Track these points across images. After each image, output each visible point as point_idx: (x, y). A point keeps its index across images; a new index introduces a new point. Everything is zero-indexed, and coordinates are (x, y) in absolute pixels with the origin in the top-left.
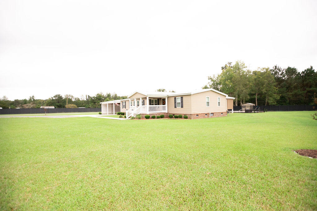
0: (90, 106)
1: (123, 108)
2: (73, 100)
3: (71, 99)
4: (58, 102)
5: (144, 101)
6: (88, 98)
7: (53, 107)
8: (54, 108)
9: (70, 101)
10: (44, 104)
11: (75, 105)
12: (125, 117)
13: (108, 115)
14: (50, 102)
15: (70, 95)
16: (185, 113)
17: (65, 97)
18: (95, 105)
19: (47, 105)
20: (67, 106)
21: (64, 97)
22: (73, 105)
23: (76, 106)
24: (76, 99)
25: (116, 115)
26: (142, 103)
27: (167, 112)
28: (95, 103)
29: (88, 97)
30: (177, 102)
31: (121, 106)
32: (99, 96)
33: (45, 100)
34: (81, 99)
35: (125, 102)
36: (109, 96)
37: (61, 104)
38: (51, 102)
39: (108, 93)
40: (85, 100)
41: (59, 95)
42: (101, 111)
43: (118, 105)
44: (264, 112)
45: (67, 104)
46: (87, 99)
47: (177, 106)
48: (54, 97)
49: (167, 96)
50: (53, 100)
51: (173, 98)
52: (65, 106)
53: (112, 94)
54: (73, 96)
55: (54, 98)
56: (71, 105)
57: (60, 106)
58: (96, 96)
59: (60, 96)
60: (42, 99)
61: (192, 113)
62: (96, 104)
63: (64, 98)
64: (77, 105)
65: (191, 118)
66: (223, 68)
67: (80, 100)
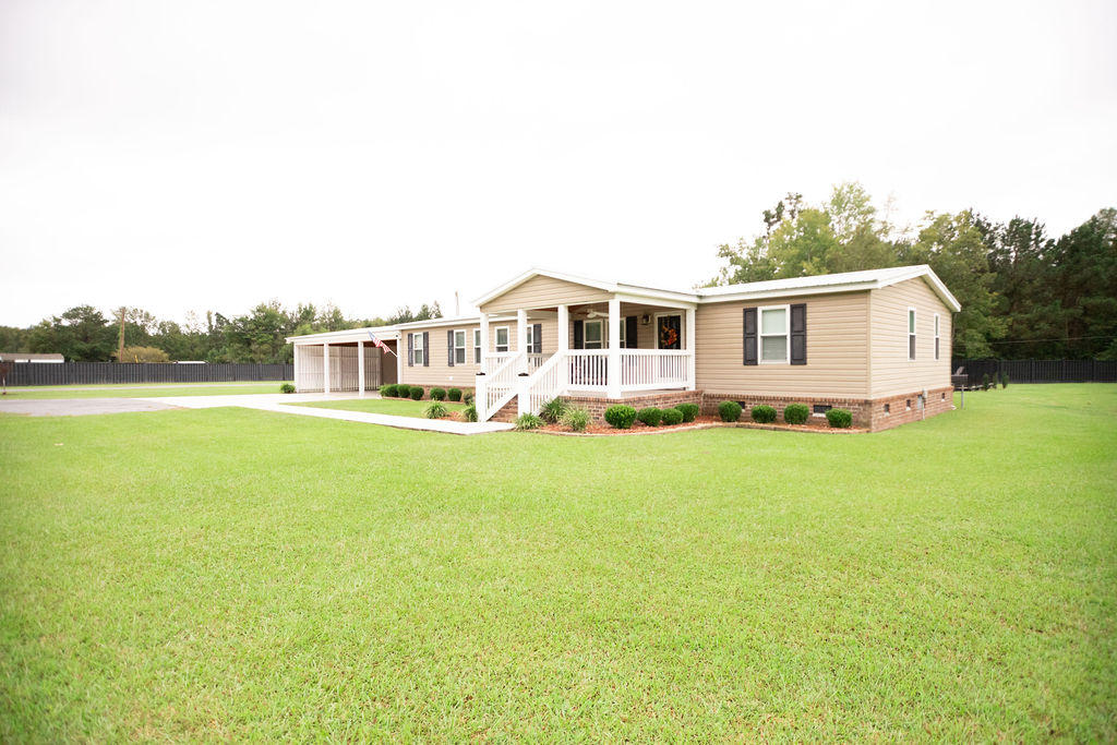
0: (228, 357)
1: (411, 364)
2: (152, 331)
3: (143, 327)
4: (86, 339)
5: (538, 329)
6: (214, 323)
7: (59, 360)
8: (62, 361)
9: (136, 335)
10: (21, 345)
11: (159, 352)
12: (472, 416)
13: (328, 397)
14: (46, 338)
15: (135, 311)
16: (818, 396)
17: (114, 318)
18: (251, 351)
19: (34, 351)
20: (123, 353)
21: (110, 317)
22: (149, 350)
23: (166, 355)
24: (162, 325)
25: (377, 397)
26: (529, 341)
27: (692, 388)
28: (248, 342)
29: (214, 319)
30: (760, 334)
31: (399, 356)
32: (266, 317)
33: (28, 331)
34: (187, 326)
35: (426, 336)
36: (307, 314)
37: (98, 345)
38: (51, 339)
39: (305, 305)
40: (205, 330)
41: (88, 310)
42: (291, 377)
43: (387, 349)
44: (986, 388)
45: (121, 342)
46: (211, 326)
47: (763, 359)
48: (67, 316)
49: (697, 300)
50: (59, 329)
51: (737, 316)
52: (115, 355)
53: (322, 310)
54: (152, 315)
55: (66, 323)
56: (141, 349)
57: (92, 356)
58: (252, 317)
59: (95, 312)
60: (13, 327)
61: (872, 398)
62: (253, 347)
63: (111, 323)
64: (167, 351)
65: (867, 425)
66: (768, 217)
67: (184, 330)
